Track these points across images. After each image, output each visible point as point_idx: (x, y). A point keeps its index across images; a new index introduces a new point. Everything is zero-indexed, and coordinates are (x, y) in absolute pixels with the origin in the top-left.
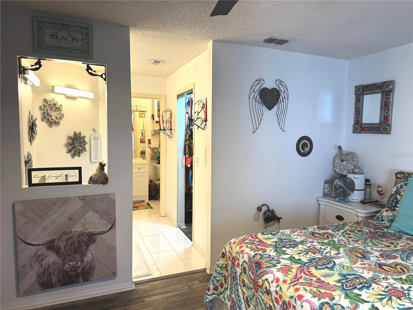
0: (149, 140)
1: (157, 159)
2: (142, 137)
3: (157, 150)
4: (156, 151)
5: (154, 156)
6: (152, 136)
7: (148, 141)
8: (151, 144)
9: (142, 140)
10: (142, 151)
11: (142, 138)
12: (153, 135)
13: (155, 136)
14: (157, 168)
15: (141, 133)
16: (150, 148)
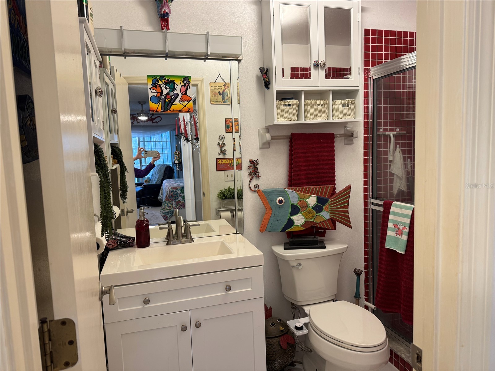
0: (254, 164)
1: (283, 230)
2: (219, 154)
3: (281, 198)
4: (280, 201)
5: (271, 221)
6: (261, 148)
7: (250, 167)
8: (258, 177)
9: (220, 162)
10: (221, 191)
11: (221, 156)
12: (264, 144)
13: (273, 147)
14: (289, 264)
15: (219, 144)
16: (256, 190)
